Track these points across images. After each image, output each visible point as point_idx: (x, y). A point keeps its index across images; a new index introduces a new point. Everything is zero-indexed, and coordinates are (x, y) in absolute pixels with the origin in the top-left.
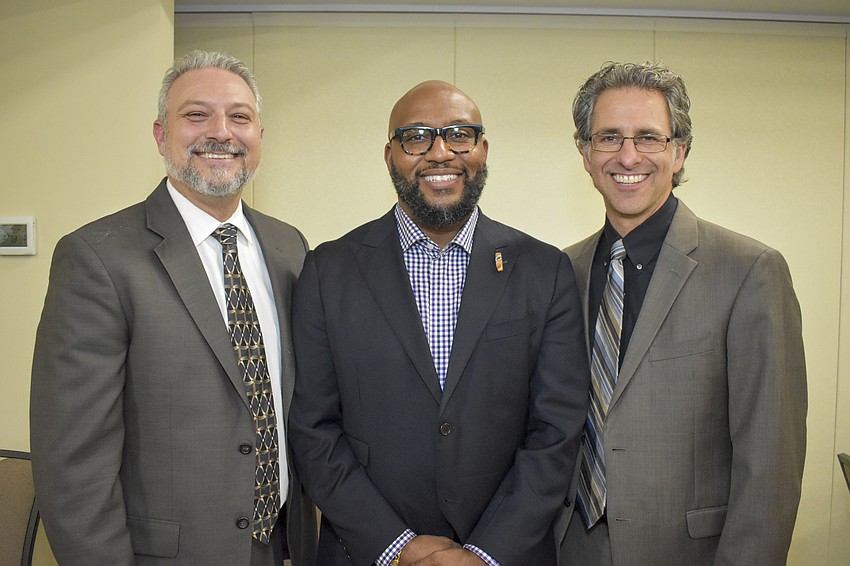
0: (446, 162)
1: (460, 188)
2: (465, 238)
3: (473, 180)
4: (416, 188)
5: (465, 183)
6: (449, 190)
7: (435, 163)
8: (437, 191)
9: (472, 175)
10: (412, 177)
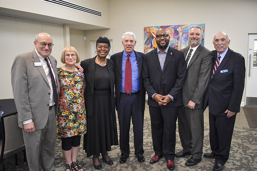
0: (163, 40)
1: (165, 43)
2: (166, 51)
3: (167, 42)
4: (159, 43)
5: (166, 43)
6: (164, 43)
7: (162, 40)
8: (162, 44)
9: (167, 41)
10: (159, 42)
